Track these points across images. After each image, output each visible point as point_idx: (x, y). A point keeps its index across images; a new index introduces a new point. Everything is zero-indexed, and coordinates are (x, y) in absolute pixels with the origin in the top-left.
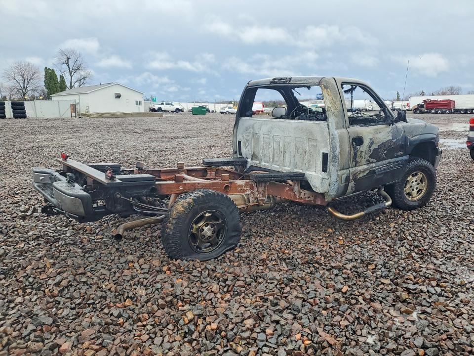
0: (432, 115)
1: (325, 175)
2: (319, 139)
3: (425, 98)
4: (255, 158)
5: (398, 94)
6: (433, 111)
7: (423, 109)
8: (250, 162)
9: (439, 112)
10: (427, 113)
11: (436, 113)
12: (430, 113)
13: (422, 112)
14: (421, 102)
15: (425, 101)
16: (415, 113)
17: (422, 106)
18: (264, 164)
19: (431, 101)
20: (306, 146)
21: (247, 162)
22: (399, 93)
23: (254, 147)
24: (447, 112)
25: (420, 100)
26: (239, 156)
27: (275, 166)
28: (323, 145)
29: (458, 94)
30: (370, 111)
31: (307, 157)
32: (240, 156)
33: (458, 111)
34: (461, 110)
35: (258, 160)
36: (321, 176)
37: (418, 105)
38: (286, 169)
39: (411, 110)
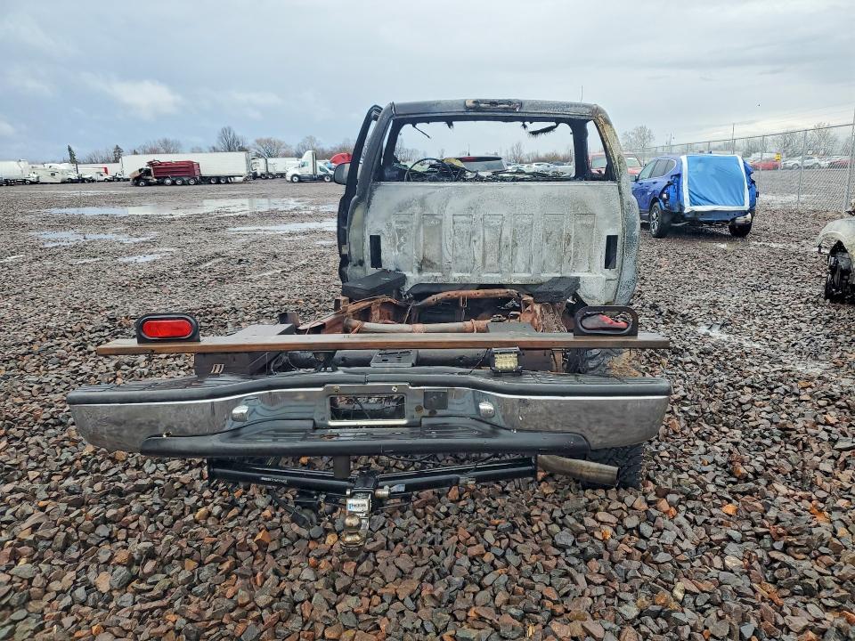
0: (166, 187)
1: (611, 274)
2: (600, 211)
3: (151, 158)
4: (427, 266)
5: (70, 149)
6: (168, 181)
7: (150, 177)
8: (413, 277)
9: (179, 182)
10: (158, 184)
11: (174, 183)
12: (162, 184)
13: (149, 184)
14: (144, 166)
15: (150, 164)
16: (137, 185)
17: (148, 172)
18: (455, 276)
19: (161, 164)
20: (570, 227)
21: (404, 279)
22: (73, 149)
23: (425, 245)
24: (192, 182)
25: (140, 162)
26: (371, 271)
27: (489, 275)
28: (607, 221)
29: (177, 153)
30: (32, 183)
31: (572, 247)
32: (374, 270)
33: (206, 180)
34: (211, 178)
35: (440, 269)
36: (604, 277)
37: (140, 170)
38: (520, 277)
39: (128, 180)
